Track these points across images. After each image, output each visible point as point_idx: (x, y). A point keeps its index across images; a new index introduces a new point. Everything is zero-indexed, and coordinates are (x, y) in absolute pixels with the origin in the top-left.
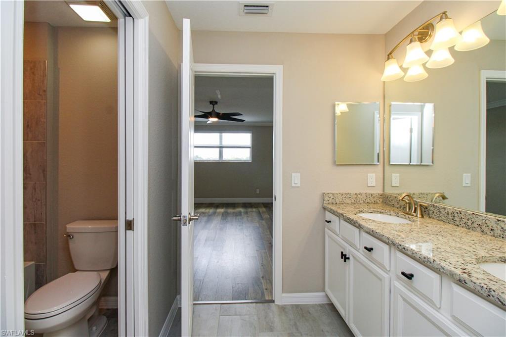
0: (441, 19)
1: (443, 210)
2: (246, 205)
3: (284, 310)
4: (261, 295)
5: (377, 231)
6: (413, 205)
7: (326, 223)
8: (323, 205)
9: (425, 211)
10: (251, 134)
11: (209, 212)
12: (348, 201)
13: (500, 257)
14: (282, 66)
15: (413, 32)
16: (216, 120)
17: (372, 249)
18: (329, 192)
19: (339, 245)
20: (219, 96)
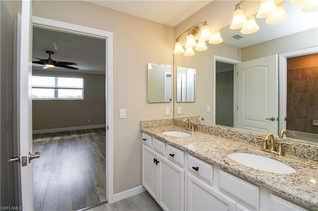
0: (204, 25)
1: (204, 126)
2: (79, 132)
3: (115, 206)
4: (97, 199)
5: (177, 144)
6: (190, 124)
7: (143, 140)
8: (140, 129)
9: (196, 128)
10: (83, 79)
11: (46, 141)
12: (155, 125)
13: (234, 150)
14: (113, 33)
15: (189, 29)
16: (52, 66)
17: (174, 155)
18: (144, 120)
19: (152, 154)
20: (56, 48)
